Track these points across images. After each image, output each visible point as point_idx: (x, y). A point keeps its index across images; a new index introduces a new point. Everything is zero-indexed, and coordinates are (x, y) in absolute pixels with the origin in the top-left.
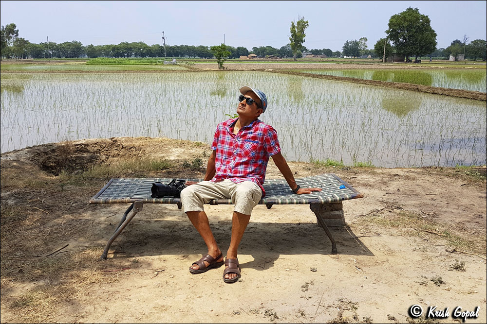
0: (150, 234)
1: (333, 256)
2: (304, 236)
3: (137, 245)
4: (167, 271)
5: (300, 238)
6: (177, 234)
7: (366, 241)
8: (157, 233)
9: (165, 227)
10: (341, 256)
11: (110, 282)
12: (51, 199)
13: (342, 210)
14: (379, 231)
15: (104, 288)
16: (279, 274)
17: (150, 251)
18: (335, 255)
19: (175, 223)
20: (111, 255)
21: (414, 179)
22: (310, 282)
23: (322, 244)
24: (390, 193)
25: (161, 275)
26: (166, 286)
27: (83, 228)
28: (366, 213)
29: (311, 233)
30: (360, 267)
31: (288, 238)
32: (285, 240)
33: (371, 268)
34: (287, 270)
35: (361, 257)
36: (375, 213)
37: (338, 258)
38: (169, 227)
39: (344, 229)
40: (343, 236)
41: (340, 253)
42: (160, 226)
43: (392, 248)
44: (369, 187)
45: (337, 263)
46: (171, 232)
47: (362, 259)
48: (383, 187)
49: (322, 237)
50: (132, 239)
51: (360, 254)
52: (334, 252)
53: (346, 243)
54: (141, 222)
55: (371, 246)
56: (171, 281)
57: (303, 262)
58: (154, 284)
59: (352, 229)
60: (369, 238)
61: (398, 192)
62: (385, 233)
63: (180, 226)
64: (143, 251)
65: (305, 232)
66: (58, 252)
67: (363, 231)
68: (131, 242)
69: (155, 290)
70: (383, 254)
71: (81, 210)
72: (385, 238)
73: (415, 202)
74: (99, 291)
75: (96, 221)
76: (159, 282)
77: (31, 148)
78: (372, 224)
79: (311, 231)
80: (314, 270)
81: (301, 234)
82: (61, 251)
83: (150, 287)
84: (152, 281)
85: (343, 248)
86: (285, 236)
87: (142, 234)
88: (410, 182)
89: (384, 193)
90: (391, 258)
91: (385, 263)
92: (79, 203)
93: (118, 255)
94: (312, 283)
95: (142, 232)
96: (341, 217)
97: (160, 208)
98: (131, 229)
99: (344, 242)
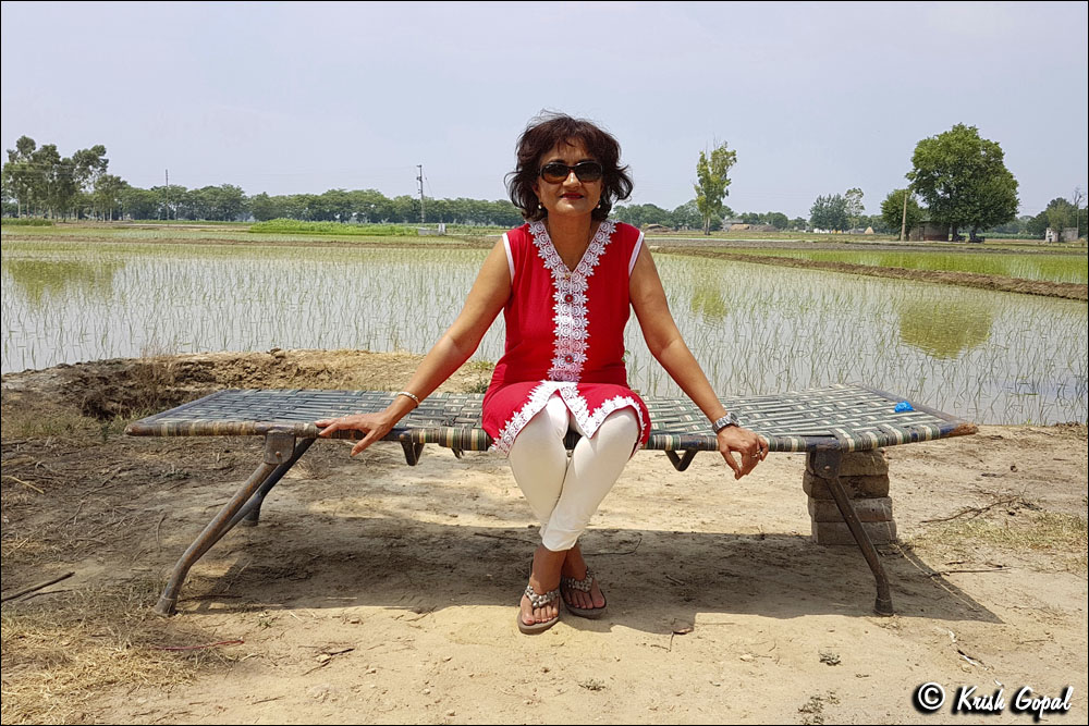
0: (328, 551)
1: (879, 620)
2: (782, 566)
3: (282, 580)
4: (360, 653)
5: (773, 570)
6: (408, 552)
7: (967, 583)
8: (348, 549)
9: (373, 536)
10: (904, 620)
11: (166, 681)
12: (65, 461)
13: (886, 496)
14: (998, 558)
15: (140, 701)
16: (721, 670)
17: (319, 595)
18: (886, 620)
19: (404, 524)
20: (192, 603)
21: (1044, 446)
22: (824, 695)
23: (841, 589)
24: (994, 475)
25: (335, 664)
26: (350, 699)
27: (133, 533)
28: (944, 515)
29: (801, 559)
30: (972, 654)
31: (735, 569)
32: (728, 575)
33: (1007, 659)
34: (744, 657)
35: (966, 626)
36: (970, 515)
37: (897, 628)
38: (386, 536)
39: (895, 551)
40: (894, 568)
41: (901, 613)
42: (360, 531)
43: (1053, 602)
44: (933, 461)
45: (897, 640)
46: (391, 546)
47: (970, 631)
48: (971, 462)
49: (835, 569)
50: (269, 563)
51: (961, 617)
52: (882, 608)
53: (911, 588)
54: (305, 519)
55: (988, 597)
56: (368, 684)
57: (791, 635)
58: (311, 690)
59: (916, 551)
60: (975, 577)
61: (1011, 473)
62: (1015, 563)
63: (418, 534)
64: (298, 594)
65: (785, 556)
66: (34, 593)
67: (950, 557)
68: (266, 570)
69: (308, 710)
70: (1029, 619)
71: (140, 488)
72: (1020, 578)
73: (1066, 496)
74: (122, 711)
75: (175, 515)
76: (327, 686)
77: (69, 366)
78: (973, 540)
79: (800, 555)
80: (830, 661)
81: (774, 561)
82: (44, 590)
83: (296, 700)
84: (306, 681)
85: (906, 600)
86: (725, 565)
87: (301, 551)
88: (1037, 455)
89: (978, 474)
90: (1055, 631)
91: (1048, 645)
92: (139, 472)
93: (212, 606)
94: (833, 700)
95: (305, 546)
96: (885, 517)
97: (366, 489)
98: (273, 538)
99: (902, 584)
